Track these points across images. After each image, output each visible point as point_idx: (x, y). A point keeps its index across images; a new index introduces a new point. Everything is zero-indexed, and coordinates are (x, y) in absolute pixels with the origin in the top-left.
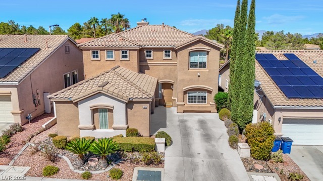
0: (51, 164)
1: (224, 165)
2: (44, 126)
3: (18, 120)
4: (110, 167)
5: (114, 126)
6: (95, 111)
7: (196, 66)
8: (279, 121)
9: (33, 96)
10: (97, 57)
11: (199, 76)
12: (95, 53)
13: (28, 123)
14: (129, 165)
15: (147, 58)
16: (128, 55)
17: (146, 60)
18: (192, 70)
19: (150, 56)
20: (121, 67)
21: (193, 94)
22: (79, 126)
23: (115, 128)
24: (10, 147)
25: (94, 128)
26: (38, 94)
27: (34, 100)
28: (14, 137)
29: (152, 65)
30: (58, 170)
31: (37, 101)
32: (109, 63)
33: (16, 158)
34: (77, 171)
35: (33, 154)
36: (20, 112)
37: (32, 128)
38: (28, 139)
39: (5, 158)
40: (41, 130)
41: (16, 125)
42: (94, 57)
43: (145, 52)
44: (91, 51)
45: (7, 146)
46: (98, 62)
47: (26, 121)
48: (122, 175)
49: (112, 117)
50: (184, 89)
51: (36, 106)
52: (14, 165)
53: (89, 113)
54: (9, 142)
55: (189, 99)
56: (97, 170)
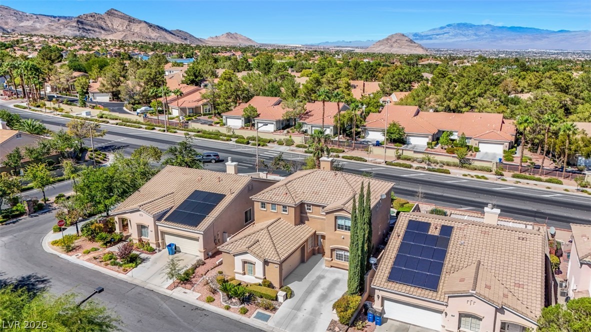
0: (212, 295)
1: (315, 322)
2: (217, 263)
3: (201, 256)
4: (243, 305)
5: (256, 275)
6: (245, 262)
7: (342, 229)
8: (379, 298)
9: (215, 237)
10: (265, 208)
11: (343, 238)
12: (263, 205)
13: (208, 258)
14: (254, 306)
15: (307, 211)
16: (287, 209)
17: (306, 212)
18: (339, 231)
19: (310, 209)
20: (282, 219)
21: (340, 252)
22: (235, 271)
23: (256, 278)
24: (194, 277)
25: (244, 274)
26: (218, 235)
27: (215, 240)
28: (197, 269)
29: (311, 217)
30: (214, 300)
31: (217, 241)
32: (272, 213)
33: (195, 286)
34: (223, 303)
35: (205, 285)
36: (203, 251)
37: (210, 262)
38: (205, 273)
39: (189, 285)
40: (215, 266)
41: (200, 260)
42: (262, 207)
43: (306, 206)
44: (260, 203)
45: (192, 277)
46: (265, 212)
47: (207, 256)
48: (246, 312)
49: (254, 268)
50: (331, 247)
51: (216, 244)
52: (193, 291)
53: (241, 264)
54: (194, 273)
55: (337, 256)
56: (235, 305)
